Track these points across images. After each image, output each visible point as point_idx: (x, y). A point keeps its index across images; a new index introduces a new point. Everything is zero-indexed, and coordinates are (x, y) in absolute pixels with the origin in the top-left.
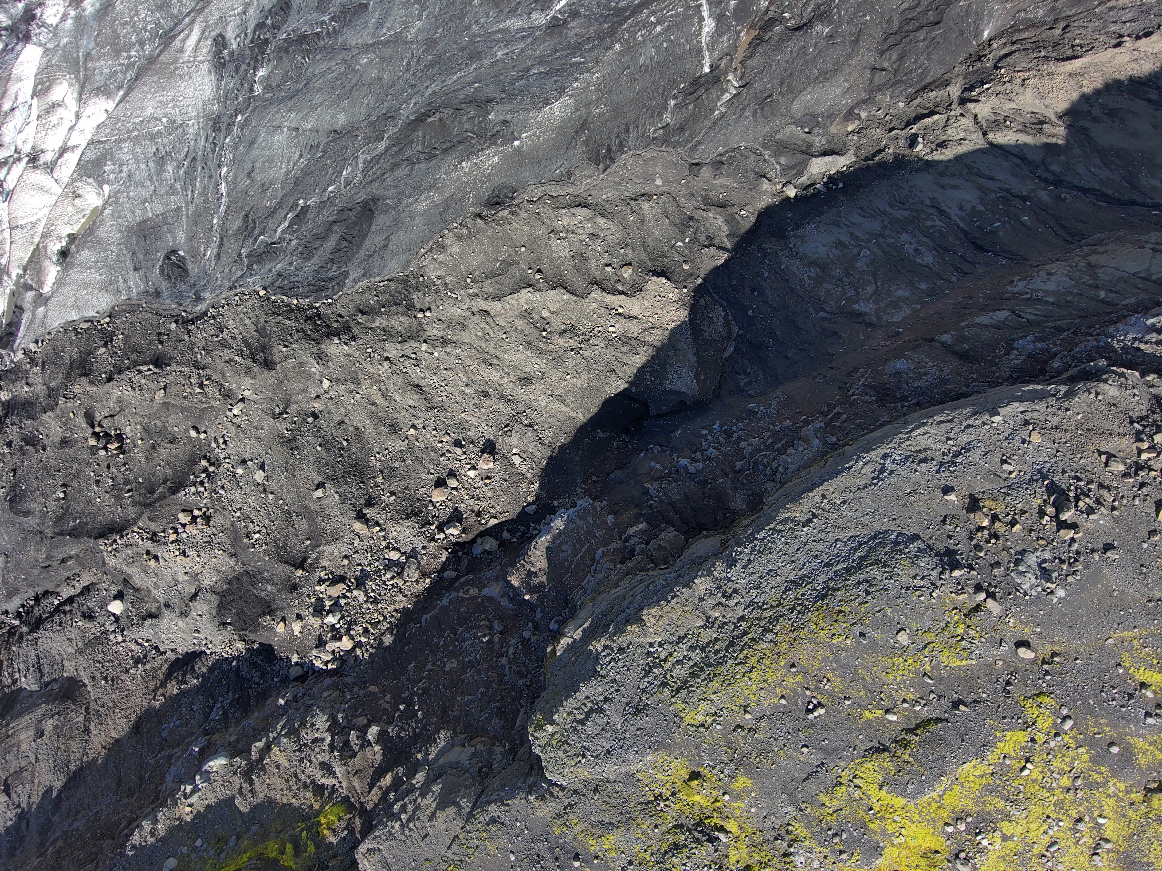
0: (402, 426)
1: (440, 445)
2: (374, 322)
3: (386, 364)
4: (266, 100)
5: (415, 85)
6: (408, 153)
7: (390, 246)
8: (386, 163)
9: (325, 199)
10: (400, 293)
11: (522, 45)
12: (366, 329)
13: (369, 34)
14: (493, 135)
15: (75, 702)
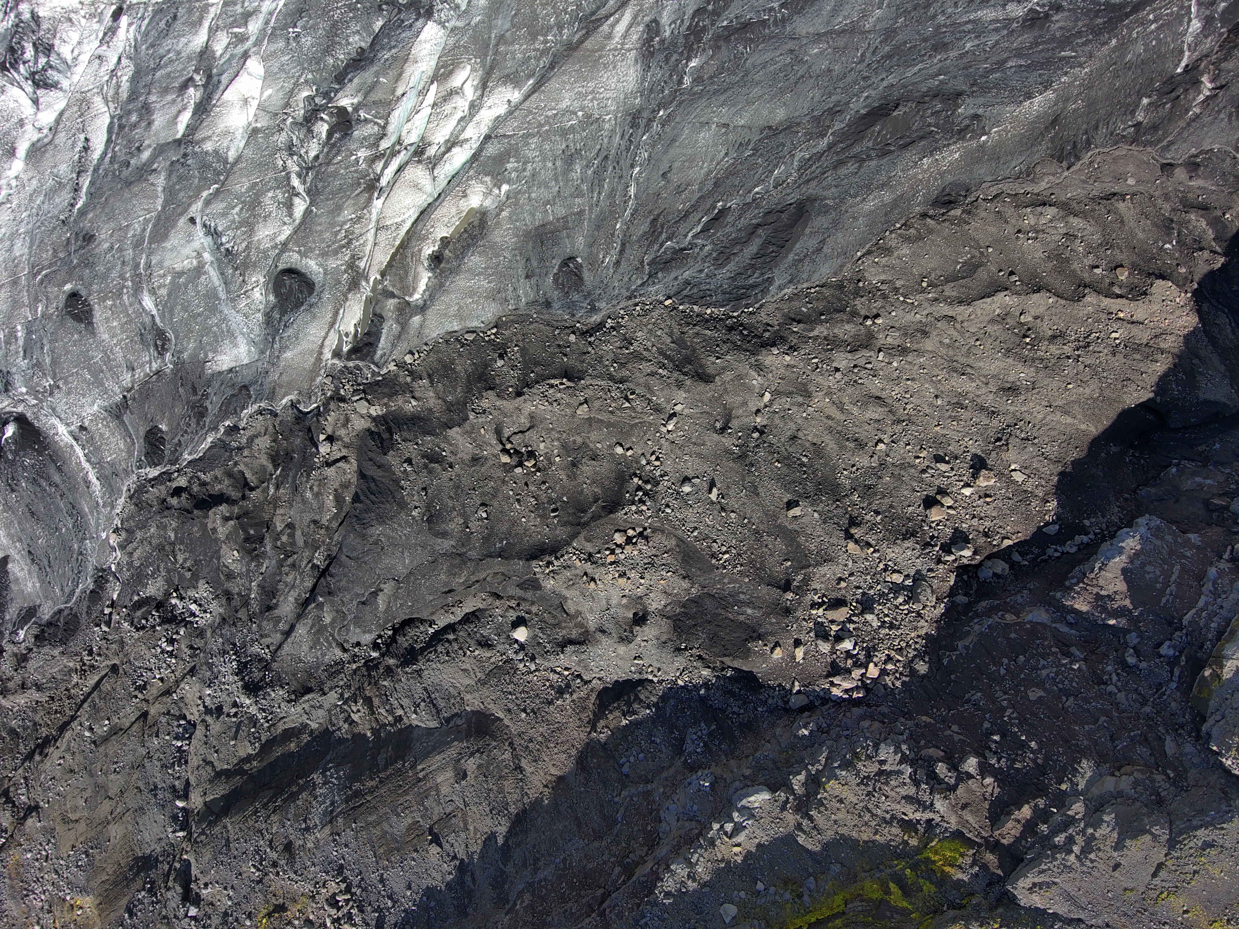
0: (866, 441)
1: (918, 461)
2: (812, 330)
3: (838, 375)
4: (695, 94)
5: (868, 78)
6: (857, 149)
7: (825, 249)
8: (826, 161)
9: (749, 200)
10: (840, 300)
11: (995, 38)
12: (805, 339)
13: (822, 23)
14: (960, 131)
15: (494, 738)
